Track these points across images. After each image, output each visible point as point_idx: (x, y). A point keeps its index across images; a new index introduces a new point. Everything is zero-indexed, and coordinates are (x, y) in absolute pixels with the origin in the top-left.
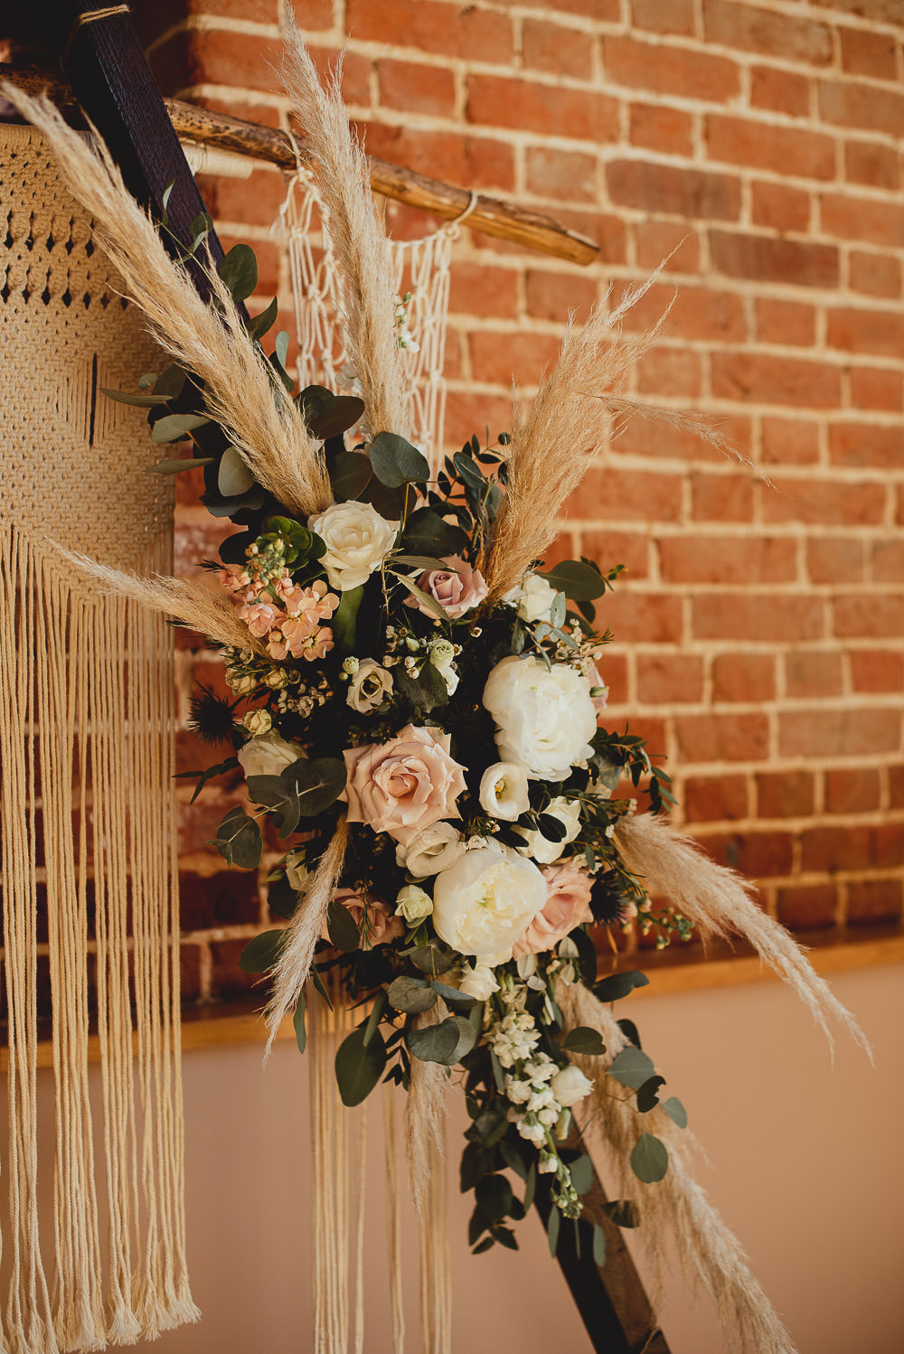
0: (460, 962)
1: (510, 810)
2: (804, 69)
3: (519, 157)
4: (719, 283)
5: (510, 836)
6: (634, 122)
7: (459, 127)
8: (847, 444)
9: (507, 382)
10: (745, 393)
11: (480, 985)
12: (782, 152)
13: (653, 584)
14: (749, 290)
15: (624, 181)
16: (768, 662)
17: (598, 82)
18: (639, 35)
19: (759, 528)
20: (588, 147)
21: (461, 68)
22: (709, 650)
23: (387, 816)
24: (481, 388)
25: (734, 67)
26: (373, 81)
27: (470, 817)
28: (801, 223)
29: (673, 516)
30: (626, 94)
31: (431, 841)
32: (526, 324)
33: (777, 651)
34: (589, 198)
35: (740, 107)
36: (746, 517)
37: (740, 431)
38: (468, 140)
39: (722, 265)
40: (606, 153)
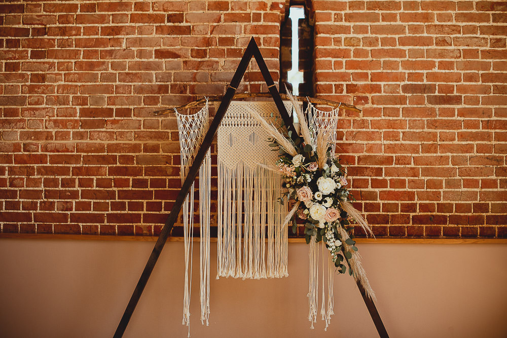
0: (317, 222)
1: (320, 199)
2: (453, 60)
3: (382, 86)
4: (430, 106)
5: (320, 202)
6: (408, 77)
7: (370, 83)
8: (462, 136)
9: (379, 129)
10: (436, 127)
11: (322, 226)
12: (447, 78)
13: (412, 165)
14: (437, 107)
15: (406, 89)
16: (441, 181)
17: (401, 70)
18: (410, 59)
19: (439, 154)
20: (398, 83)
21: (369, 72)
22: (426, 178)
23: (302, 199)
24: (373, 130)
25: (434, 62)
26: (351, 77)
27: (314, 200)
28: (452, 92)
29: (418, 152)
30: (407, 71)
31: (308, 203)
32: (383, 118)
33: (444, 179)
34: (398, 93)
35: (436, 70)
36: (436, 152)
37: (435, 135)
38: (371, 84)
39: (430, 102)
40: (402, 83)
